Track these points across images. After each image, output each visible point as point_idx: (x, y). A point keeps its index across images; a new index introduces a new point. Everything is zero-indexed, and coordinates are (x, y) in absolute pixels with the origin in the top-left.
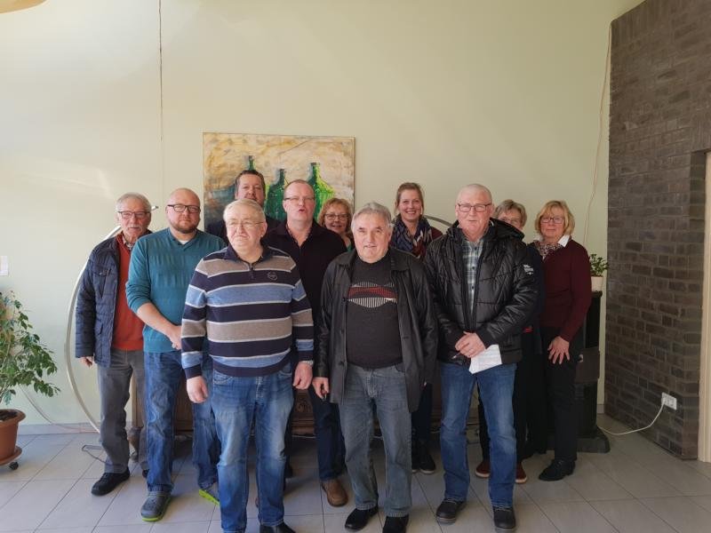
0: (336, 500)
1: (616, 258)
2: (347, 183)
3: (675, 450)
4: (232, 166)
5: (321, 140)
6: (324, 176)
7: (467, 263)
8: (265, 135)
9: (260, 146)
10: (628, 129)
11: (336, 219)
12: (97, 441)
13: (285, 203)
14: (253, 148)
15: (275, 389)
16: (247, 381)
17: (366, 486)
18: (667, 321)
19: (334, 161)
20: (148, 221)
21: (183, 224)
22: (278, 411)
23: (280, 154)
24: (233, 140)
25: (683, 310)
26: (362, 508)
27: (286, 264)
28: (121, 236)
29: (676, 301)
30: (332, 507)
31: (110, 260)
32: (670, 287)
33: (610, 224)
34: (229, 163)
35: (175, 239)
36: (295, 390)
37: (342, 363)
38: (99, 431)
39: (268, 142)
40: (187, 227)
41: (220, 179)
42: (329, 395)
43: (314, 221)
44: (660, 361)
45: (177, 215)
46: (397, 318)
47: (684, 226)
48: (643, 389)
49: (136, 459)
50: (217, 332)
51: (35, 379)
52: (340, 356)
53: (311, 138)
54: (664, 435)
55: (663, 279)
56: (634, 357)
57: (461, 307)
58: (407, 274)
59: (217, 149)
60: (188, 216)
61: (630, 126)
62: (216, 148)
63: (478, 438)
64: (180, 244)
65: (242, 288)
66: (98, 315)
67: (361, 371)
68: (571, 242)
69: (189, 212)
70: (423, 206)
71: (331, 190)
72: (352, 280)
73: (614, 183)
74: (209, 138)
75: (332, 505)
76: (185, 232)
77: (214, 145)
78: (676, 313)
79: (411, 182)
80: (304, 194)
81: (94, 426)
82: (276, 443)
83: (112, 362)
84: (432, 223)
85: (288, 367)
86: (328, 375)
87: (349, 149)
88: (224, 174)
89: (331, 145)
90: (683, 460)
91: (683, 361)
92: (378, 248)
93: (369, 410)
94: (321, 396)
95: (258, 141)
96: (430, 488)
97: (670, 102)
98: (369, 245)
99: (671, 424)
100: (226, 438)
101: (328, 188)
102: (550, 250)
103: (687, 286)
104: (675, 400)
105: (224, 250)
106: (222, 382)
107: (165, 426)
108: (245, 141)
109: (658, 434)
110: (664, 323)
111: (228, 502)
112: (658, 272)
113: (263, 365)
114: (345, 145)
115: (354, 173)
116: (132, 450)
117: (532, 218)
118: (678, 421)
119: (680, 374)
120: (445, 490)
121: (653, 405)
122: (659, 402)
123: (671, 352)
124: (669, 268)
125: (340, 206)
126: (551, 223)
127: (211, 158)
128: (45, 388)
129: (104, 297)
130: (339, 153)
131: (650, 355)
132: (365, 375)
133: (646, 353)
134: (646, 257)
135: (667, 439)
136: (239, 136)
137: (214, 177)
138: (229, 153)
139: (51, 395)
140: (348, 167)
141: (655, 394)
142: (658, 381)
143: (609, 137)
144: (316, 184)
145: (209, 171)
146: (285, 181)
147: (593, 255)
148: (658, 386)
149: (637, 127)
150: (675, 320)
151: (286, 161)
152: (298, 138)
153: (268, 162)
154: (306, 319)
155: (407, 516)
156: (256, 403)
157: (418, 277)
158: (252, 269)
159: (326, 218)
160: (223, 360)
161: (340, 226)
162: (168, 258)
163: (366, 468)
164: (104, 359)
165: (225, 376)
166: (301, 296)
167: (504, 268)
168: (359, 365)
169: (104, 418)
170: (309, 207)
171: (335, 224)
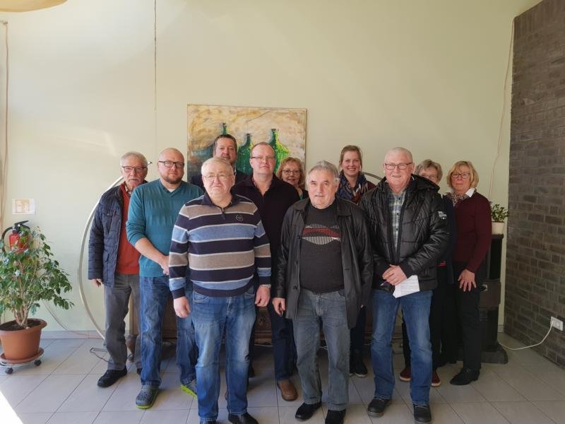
0: (288, 396)
1: (515, 208)
2: (300, 146)
3: (561, 364)
4: (210, 131)
5: (280, 111)
6: (282, 139)
7: (393, 210)
8: (235, 107)
9: (232, 116)
10: (526, 104)
11: (291, 174)
12: (101, 345)
13: (251, 160)
14: (226, 117)
15: (242, 306)
16: (220, 300)
17: (313, 386)
18: (556, 259)
19: (290, 128)
20: (145, 174)
21: (171, 176)
22: (244, 325)
23: (247, 122)
24: (211, 110)
26: (309, 402)
27: (250, 208)
28: (124, 185)
29: (563, 243)
31: (116, 204)
32: (559, 232)
33: (511, 181)
34: (207, 128)
35: (164, 188)
36: (257, 308)
37: (296, 288)
38: (104, 338)
39: (238, 112)
40: (175, 179)
41: (200, 141)
42: (285, 312)
43: (274, 175)
44: (550, 291)
45: (166, 170)
46: (340, 254)
48: (536, 314)
49: (132, 360)
50: (196, 262)
51: (55, 296)
52: (295, 281)
53: (272, 109)
54: (552, 350)
55: (552, 225)
56: (528, 288)
57: (387, 245)
58: (350, 218)
59: (199, 117)
60: (176, 171)
61: (528, 102)
62: (197, 117)
64: (168, 192)
65: (216, 228)
66: (105, 247)
67: (311, 294)
68: (476, 195)
69: (176, 167)
70: (361, 164)
71: (287, 151)
72: (306, 223)
73: (514, 147)
74: (191, 108)
75: (285, 399)
76: (173, 183)
77: (196, 115)
78: (563, 252)
79: (352, 145)
80: (266, 154)
81: (100, 334)
82: (242, 349)
83: (116, 283)
84: (368, 178)
85: (252, 289)
86: (285, 296)
87: (302, 117)
88: (203, 137)
89: (288, 115)
92: (326, 197)
93: (316, 325)
94: (279, 313)
95: (230, 111)
96: (363, 388)
97: (561, 84)
98: (320, 194)
99: (558, 342)
100: (203, 345)
101: (285, 149)
102: (459, 200)
104: (562, 323)
105: (202, 197)
106: (201, 301)
107: (155, 335)
108: (220, 112)
109: (547, 349)
110: (553, 261)
111: (204, 395)
112: (549, 220)
113: (232, 288)
114: (298, 115)
115: (306, 138)
116: (129, 352)
117: (445, 174)
118: (564, 340)
120: (374, 390)
121: (544, 326)
122: (548, 324)
123: (559, 284)
124: (558, 216)
125: (294, 164)
126: (460, 178)
127: (194, 125)
128: (63, 303)
129: (110, 233)
130: (293, 121)
132: (315, 298)
133: (539, 285)
134: (540, 207)
135: (555, 354)
136: (215, 107)
137: (195, 139)
138: (208, 121)
139: (67, 308)
140: (301, 133)
141: (545, 317)
142: (548, 307)
143: (512, 110)
144: (276, 146)
145: (191, 135)
146: (251, 144)
147: (496, 205)
148: (549, 312)
149: (533, 103)
150: (562, 259)
151: (252, 127)
152: (261, 110)
153: (238, 128)
154: (265, 251)
155: (345, 410)
156: (227, 317)
157: (358, 221)
158: (223, 213)
159: (283, 173)
160: (202, 284)
161: (294, 180)
162: (159, 203)
163: (313, 371)
164: (109, 281)
165: (203, 296)
166: (261, 233)
167: (423, 214)
168: (310, 290)
169: (108, 327)
170: (270, 164)
171: (290, 178)
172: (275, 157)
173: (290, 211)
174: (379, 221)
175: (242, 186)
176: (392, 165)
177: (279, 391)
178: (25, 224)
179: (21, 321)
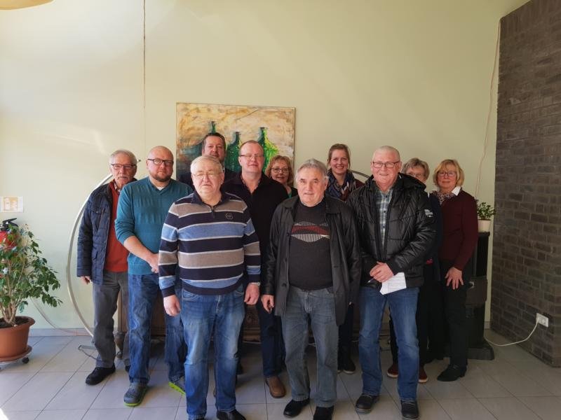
0: (276, 393)
1: (501, 206)
2: (288, 144)
3: (547, 359)
4: (199, 129)
5: (268, 110)
6: (270, 137)
7: (380, 208)
8: (225, 106)
9: (221, 114)
10: (512, 103)
11: (281, 172)
12: (90, 343)
13: (240, 158)
14: (215, 115)
15: (231, 305)
16: (210, 299)
17: (301, 383)
18: (542, 257)
19: (279, 126)
20: (134, 171)
21: (160, 174)
22: (233, 322)
23: (236, 120)
24: (200, 109)
25: (554, 248)
26: (297, 399)
27: (239, 206)
28: (113, 183)
29: (549, 241)
31: (105, 202)
32: (544, 230)
33: (497, 179)
34: (197, 126)
35: (153, 186)
36: (246, 305)
37: (285, 285)
38: (93, 336)
39: (227, 111)
40: (163, 177)
41: (189, 139)
42: (273, 309)
43: (263, 173)
44: (535, 288)
45: (156, 168)
46: (329, 251)
48: (522, 310)
49: (121, 357)
50: (186, 260)
51: (43, 293)
52: (284, 279)
53: (261, 108)
54: (538, 347)
55: (538, 223)
56: (515, 285)
57: (375, 242)
58: (338, 216)
59: (188, 115)
60: (165, 169)
61: (514, 101)
62: (186, 115)
63: (389, 346)
64: (157, 190)
65: (206, 226)
66: (94, 245)
67: (300, 292)
68: (462, 192)
69: (165, 164)
70: (349, 162)
71: (276, 149)
72: (295, 220)
73: (500, 146)
74: (180, 107)
75: (272, 396)
76: (161, 180)
77: (185, 113)
78: (549, 250)
79: (340, 143)
80: (255, 152)
81: (87, 329)
82: (231, 346)
83: (104, 281)
84: (356, 176)
85: (241, 287)
86: (274, 293)
87: (291, 116)
88: (192, 135)
89: (277, 114)
90: (553, 367)
91: (554, 289)
92: (315, 195)
93: (305, 323)
94: (267, 309)
95: (219, 110)
96: (351, 385)
97: (546, 83)
98: (309, 191)
99: (543, 338)
100: (192, 343)
101: (274, 147)
102: (445, 198)
103: (558, 229)
104: (547, 319)
105: (191, 195)
106: (190, 299)
107: (144, 333)
108: (209, 110)
109: (533, 346)
110: (538, 259)
111: (192, 392)
112: (535, 218)
113: (222, 286)
114: (287, 113)
115: (294, 136)
116: (118, 350)
117: (432, 173)
118: (550, 336)
119: (551, 298)
120: (362, 386)
121: (530, 323)
122: (534, 320)
123: (545, 281)
124: (544, 214)
125: (284, 162)
126: (446, 176)
127: (183, 123)
128: (51, 301)
129: (99, 231)
130: (282, 120)
131: (527, 283)
132: (304, 295)
133: (525, 282)
134: (525, 205)
135: (540, 351)
136: (204, 106)
137: (184, 138)
138: (197, 119)
139: (55, 305)
140: (289, 131)
141: (531, 314)
142: (534, 304)
143: (498, 109)
144: (264, 144)
145: (180, 133)
146: (240, 142)
147: (483, 203)
148: (534, 309)
149: (519, 102)
150: (548, 256)
151: (241, 125)
152: (250, 108)
153: (227, 126)
154: (254, 249)
155: (333, 406)
156: (216, 316)
157: (347, 219)
158: (213, 211)
159: (272, 171)
160: (192, 282)
161: (283, 178)
162: (148, 201)
164: (98, 278)
165: (192, 294)
166: (251, 231)
167: (409, 212)
168: (298, 287)
169: (97, 324)
170: (259, 162)
171: (279, 176)
172: (263, 155)
173: (279, 209)
174: (366, 218)
175: (231, 184)
176: (380, 163)
177: (268, 388)
178: (13, 222)
179: (9, 318)
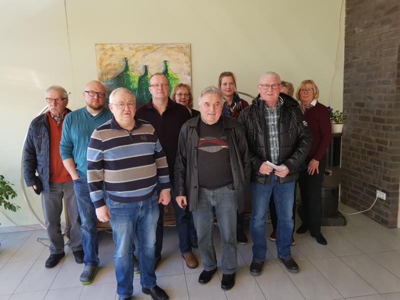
0: (191, 265)
1: (348, 112)
2: (187, 73)
3: (384, 223)
4: (115, 65)
5: (169, 46)
6: (172, 69)
8: (134, 44)
9: (131, 51)
10: (356, 32)
11: (183, 97)
13: (150, 89)
14: (127, 53)
15: (150, 207)
16: (134, 205)
17: (210, 257)
18: (380, 149)
19: (178, 59)
23: (144, 56)
24: (115, 48)
25: (391, 142)
26: (208, 270)
28: (49, 113)
29: (386, 137)
30: (190, 269)
31: (44, 129)
32: (383, 129)
33: (345, 92)
34: (113, 62)
37: (196, 187)
39: (136, 48)
41: (108, 73)
44: (375, 172)
45: (91, 98)
46: (229, 158)
47: (393, 92)
48: (365, 188)
51: (5, 202)
53: (163, 45)
54: (377, 214)
55: (378, 124)
56: (359, 170)
57: (264, 148)
58: (233, 130)
59: (105, 54)
61: (359, 30)
64: (92, 116)
65: (127, 147)
66: (38, 162)
67: (206, 191)
68: (318, 104)
71: (177, 78)
72: (200, 136)
73: (347, 66)
74: (99, 47)
75: (190, 267)
77: (103, 52)
78: (386, 144)
79: (227, 71)
80: (161, 82)
82: (151, 239)
83: (51, 191)
86: (186, 194)
87: (187, 51)
88: (110, 70)
89: (176, 49)
90: (390, 228)
91: (390, 172)
92: (217, 115)
93: (211, 213)
94: (182, 207)
95: (130, 48)
96: (245, 253)
97: (385, 15)
99: (382, 208)
101: (175, 76)
103: (394, 128)
104: (385, 194)
105: (111, 121)
106: (117, 207)
107: (91, 228)
108: (122, 49)
109: (374, 213)
110: (378, 150)
112: (375, 120)
114: (184, 48)
115: (191, 67)
116: (66, 240)
118: (387, 206)
119: (388, 179)
121: (371, 197)
122: (375, 195)
123: (383, 167)
124: (382, 117)
126: (306, 93)
127: (101, 60)
128: (11, 207)
129: (42, 152)
130: (180, 54)
131: (369, 168)
133: (367, 167)
134: (367, 111)
135: (379, 217)
136: (118, 45)
137: (104, 72)
138: (112, 57)
139: (15, 210)
140: (187, 63)
141: (372, 191)
142: (374, 183)
143: (345, 37)
144: (168, 74)
145: (100, 68)
146: (149, 74)
147: (337, 111)
148: (374, 186)
149: (363, 31)
150: (385, 148)
151: (148, 60)
152: (155, 45)
153: (137, 61)
154: (163, 163)
156: (139, 217)
157: (240, 132)
158: (131, 134)
159: (176, 96)
161: (185, 101)
163: (210, 247)
164: (46, 189)
165: (118, 203)
170: (165, 90)
171: (182, 100)
174: (257, 131)
